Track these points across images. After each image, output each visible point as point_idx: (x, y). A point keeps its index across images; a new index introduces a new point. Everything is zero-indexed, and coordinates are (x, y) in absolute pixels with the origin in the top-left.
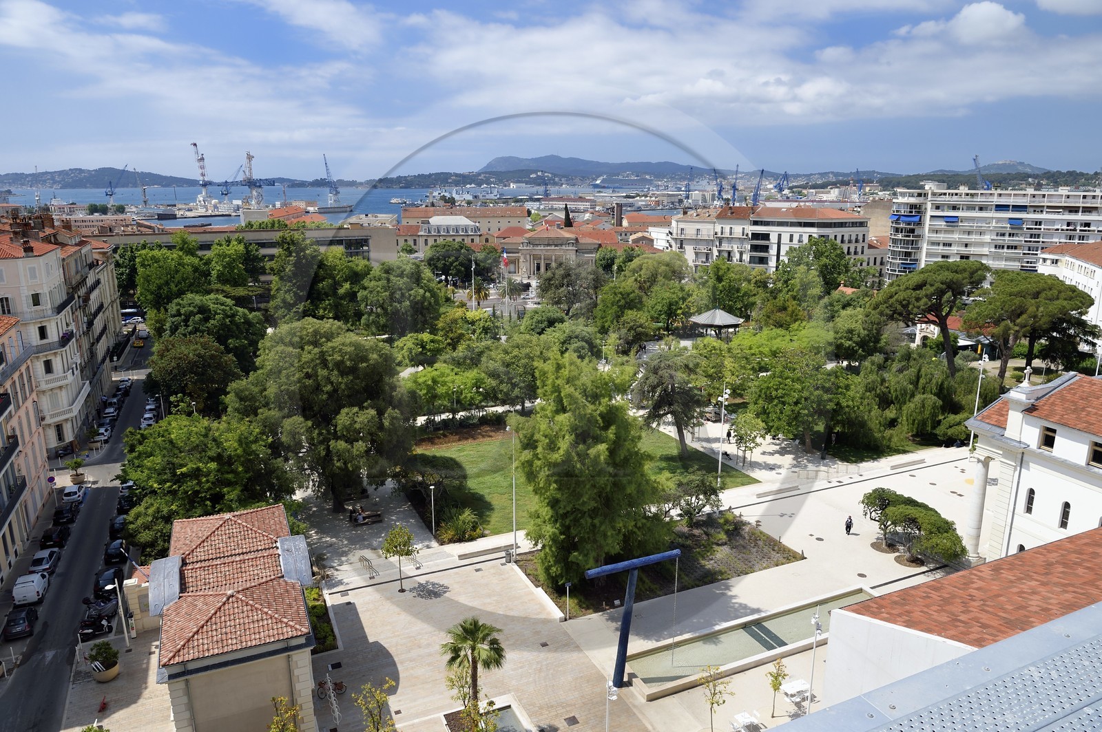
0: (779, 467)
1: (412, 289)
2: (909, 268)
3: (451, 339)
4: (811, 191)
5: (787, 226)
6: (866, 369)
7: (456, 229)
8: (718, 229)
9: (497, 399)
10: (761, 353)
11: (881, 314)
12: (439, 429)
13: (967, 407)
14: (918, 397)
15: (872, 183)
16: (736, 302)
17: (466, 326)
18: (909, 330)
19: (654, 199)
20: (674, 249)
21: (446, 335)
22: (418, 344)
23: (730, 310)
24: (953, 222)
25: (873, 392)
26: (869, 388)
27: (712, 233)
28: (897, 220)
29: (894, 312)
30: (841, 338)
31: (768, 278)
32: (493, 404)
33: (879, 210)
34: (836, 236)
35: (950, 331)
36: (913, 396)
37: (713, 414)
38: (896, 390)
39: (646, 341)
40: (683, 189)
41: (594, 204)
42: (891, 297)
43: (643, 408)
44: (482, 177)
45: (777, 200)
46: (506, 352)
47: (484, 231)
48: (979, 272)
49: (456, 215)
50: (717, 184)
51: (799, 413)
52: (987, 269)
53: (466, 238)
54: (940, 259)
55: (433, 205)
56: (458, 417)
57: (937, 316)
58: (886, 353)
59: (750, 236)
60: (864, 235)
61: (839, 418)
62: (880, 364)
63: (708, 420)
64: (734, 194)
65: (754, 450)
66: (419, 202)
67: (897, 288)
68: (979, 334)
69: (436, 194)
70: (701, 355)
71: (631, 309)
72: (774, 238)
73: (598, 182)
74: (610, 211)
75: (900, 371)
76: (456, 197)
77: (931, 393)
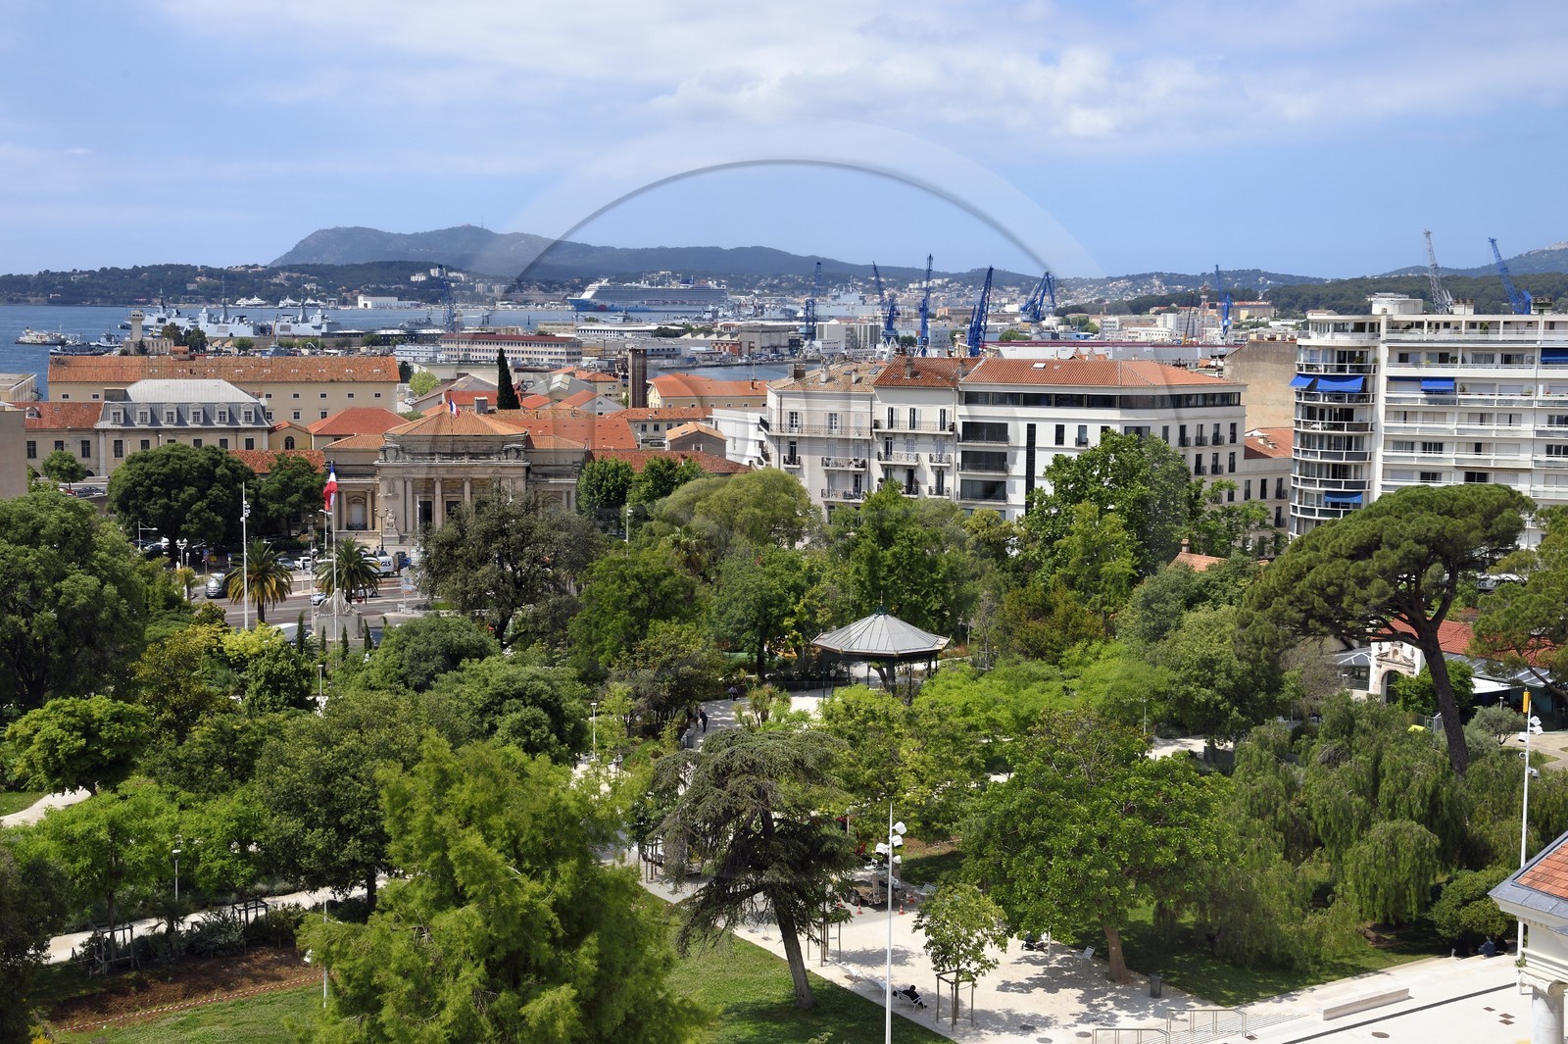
0: (1046, 1022)
1: (64, 576)
2: (1346, 505)
3: (174, 709)
4: (1111, 318)
5: (1049, 404)
6: (1249, 758)
7: (206, 413)
8: (882, 415)
9: (299, 871)
10: (993, 724)
11: (1278, 619)
12: (125, 967)
13: (1502, 851)
14: (1380, 829)
15: (1254, 298)
16: (927, 594)
17: (222, 673)
18: (1351, 658)
19: (727, 338)
20: (774, 463)
21: (160, 701)
22: (74, 728)
23: (913, 616)
24: (1443, 392)
25: (1270, 817)
26: (1260, 809)
27: (867, 423)
28: (1311, 387)
29: (1310, 614)
30: (1186, 681)
31: (1008, 532)
32: (288, 886)
33: (1267, 364)
34: (1166, 429)
35: (1447, 658)
36: (1366, 824)
37: (875, 889)
38: (1325, 812)
39: (707, 700)
40: (801, 314)
41: (575, 350)
42: (1299, 577)
43: (695, 877)
44: (280, 279)
45: (1028, 342)
46: (325, 742)
47: (281, 418)
48: (1507, 513)
49: (205, 376)
50: (882, 303)
51: (1087, 878)
52: (1526, 504)
53: (231, 439)
54: (1417, 483)
55: (142, 349)
56: (185, 926)
57: (1413, 623)
58: (1299, 717)
59: (960, 430)
60: (1233, 426)
61: (1188, 887)
62: (1282, 747)
63: (863, 903)
64: (924, 327)
65: (979, 979)
66: (104, 342)
67: (1312, 554)
68: (1516, 665)
69: (150, 320)
70: (839, 733)
71: (666, 617)
72: (1018, 435)
73: (587, 295)
74: (612, 368)
75: (1332, 761)
76: (209, 330)
77: (1411, 817)
